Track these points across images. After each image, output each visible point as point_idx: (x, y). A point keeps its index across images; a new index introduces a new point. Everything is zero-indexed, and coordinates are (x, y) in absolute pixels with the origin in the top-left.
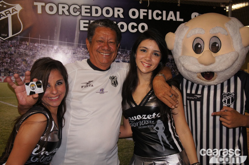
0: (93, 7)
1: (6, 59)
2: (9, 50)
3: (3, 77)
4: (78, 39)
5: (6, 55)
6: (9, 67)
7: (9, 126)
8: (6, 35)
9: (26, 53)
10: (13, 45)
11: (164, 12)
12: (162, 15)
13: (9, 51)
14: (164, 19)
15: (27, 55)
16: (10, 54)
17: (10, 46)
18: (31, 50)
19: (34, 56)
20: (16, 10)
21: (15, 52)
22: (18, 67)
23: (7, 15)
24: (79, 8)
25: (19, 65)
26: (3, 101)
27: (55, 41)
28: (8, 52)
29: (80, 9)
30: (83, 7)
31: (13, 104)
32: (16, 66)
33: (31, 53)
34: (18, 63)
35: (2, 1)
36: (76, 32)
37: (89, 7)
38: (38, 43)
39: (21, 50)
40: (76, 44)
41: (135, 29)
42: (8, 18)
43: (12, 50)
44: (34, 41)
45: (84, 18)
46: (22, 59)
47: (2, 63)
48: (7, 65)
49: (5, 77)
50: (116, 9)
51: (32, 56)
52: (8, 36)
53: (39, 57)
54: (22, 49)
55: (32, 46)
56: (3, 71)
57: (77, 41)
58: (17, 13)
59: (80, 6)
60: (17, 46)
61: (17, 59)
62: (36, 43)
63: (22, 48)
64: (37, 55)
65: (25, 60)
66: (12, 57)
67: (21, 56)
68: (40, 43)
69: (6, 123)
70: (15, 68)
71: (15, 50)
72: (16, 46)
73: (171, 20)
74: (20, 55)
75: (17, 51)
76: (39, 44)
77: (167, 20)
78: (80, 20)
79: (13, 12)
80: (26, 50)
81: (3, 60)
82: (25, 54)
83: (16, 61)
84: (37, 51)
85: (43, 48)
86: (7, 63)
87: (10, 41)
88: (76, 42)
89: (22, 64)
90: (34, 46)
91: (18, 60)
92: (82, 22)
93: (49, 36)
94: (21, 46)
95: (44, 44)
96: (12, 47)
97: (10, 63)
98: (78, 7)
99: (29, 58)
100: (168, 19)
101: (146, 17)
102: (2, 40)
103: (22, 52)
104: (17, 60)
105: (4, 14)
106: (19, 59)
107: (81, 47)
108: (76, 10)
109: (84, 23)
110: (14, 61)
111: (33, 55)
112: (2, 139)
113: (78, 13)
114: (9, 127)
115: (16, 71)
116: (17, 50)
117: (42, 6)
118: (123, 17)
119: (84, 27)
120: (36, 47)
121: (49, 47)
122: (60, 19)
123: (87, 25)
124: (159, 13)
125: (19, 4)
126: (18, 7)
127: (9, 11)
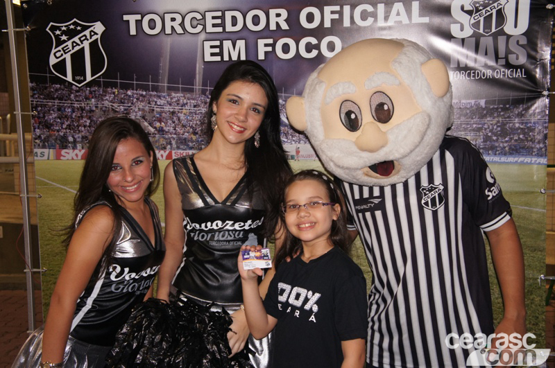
0: (226, 12)
1: (84, 119)
2: (87, 104)
3: (80, 151)
4: (201, 77)
5: (83, 112)
6: (88, 134)
8: (82, 79)
10: (93, 95)
11: (381, 7)
13: (87, 106)
14: (381, 23)
15: (114, 111)
16: (89, 111)
17: (89, 96)
18: (122, 103)
19: (126, 113)
20: (96, 34)
21: (96, 107)
23: (82, 43)
24: (201, 17)
27: (160, 84)
28: (86, 108)
29: (204, 20)
30: (209, 16)
33: (121, 107)
35: (75, 20)
36: (198, 66)
37: (219, 14)
38: (133, 89)
39: (107, 103)
40: (197, 87)
42: (83, 48)
43: (92, 104)
44: (126, 87)
45: (211, 37)
47: (78, 126)
48: (85, 130)
49: (83, 151)
50: (273, 12)
52: (85, 79)
53: (134, 114)
54: (107, 101)
55: (123, 96)
56: (80, 139)
57: (199, 83)
58: (97, 39)
59: (203, 14)
60: (100, 96)
62: (129, 89)
63: (107, 99)
66: (93, 116)
67: (106, 114)
68: (136, 90)
71: (96, 103)
73: (399, 23)
74: (104, 111)
75: (99, 105)
76: (135, 92)
78: (203, 41)
79: (91, 36)
80: (114, 103)
81: (78, 121)
82: (113, 109)
85: (141, 98)
86: (85, 126)
87: (88, 89)
90: (127, 95)
92: (207, 44)
93: (150, 76)
94: (106, 96)
95: (143, 91)
96: (93, 98)
97: (89, 127)
98: (199, 17)
100: (391, 23)
101: (338, 23)
102: (77, 86)
103: (107, 106)
105: (79, 43)
107: (207, 93)
108: (195, 23)
109: (212, 47)
110: (95, 124)
113: (200, 28)
116: (99, 103)
117: (136, 21)
118: (288, 28)
119: (212, 54)
120: (130, 96)
121: (151, 95)
122: (168, 42)
123: (217, 50)
124: (369, 11)
125: (99, 22)
126: (99, 28)
127: (85, 36)
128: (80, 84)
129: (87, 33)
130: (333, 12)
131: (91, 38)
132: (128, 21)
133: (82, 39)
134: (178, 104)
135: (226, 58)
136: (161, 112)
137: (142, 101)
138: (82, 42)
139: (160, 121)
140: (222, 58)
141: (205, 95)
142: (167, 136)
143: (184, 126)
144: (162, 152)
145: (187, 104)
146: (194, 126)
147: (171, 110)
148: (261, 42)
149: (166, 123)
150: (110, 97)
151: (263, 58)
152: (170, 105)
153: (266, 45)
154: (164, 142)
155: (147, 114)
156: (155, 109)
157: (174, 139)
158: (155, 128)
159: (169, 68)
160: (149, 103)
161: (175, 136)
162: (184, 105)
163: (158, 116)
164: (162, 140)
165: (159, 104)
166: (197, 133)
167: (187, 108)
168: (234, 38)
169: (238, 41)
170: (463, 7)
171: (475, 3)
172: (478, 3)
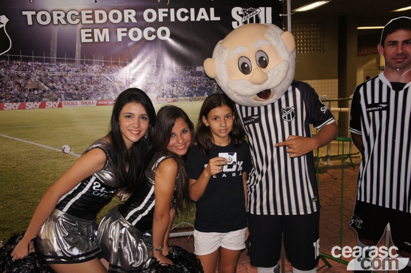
0: (95, 11)
4: (80, 53)
7: (6, 161)
11: (192, 10)
12: (189, 14)
14: (193, 19)
15: (19, 77)
18: (24, 70)
19: (28, 78)
21: (5, 74)
22: (11, 92)
24: (79, 14)
25: (12, 90)
27: (51, 58)
29: (80, 16)
30: (84, 13)
31: (9, 136)
32: (8, 90)
33: (24, 74)
34: (10, 87)
36: (77, 45)
37: (91, 12)
38: (32, 61)
39: (13, 71)
40: (77, 59)
41: (153, 35)
43: (1, 72)
44: (27, 60)
45: (85, 27)
46: (14, 82)
50: (126, 12)
51: (25, 78)
53: (34, 78)
55: (25, 66)
57: (78, 56)
58: (3, 27)
59: (80, 12)
61: (9, 82)
62: (29, 61)
63: (13, 69)
64: (31, 76)
65: (18, 83)
66: (3, 80)
68: (35, 62)
69: (3, 158)
70: (7, 93)
71: (5, 71)
72: (7, 67)
73: (203, 20)
74: (12, 77)
75: (7, 73)
76: (33, 63)
77: (197, 20)
78: (80, 29)
80: (18, 71)
82: (18, 75)
83: (7, 84)
89: (15, 88)
90: (28, 65)
92: (83, 31)
93: (44, 53)
94: (12, 66)
95: (39, 62)
96: (2, 67)
98: (77, 13)
99: (22, 80)
100: (198, 19)
101: (167, 19)
103: (13, 73)
104: (9, 84)
106: (11, 82)
107: (84, 63)
108: (74, 17)
109: (86, 33)
110: (5, 85)
113: (78, 21)
114: (7, 163)
115: (8, 97)
116: (7, 71)
117: (32, 15)
118: (136, 22)
119: (87, 38)
120: (30, 66)
121: (45, 65)
122: (55, 30)
123: (90, 35)
124: (186, 12)
125: (4, 16)
130: (164, 13)
132: (26, 16)
134: (64, 71)
135: (96, 40)
136: (53, 76)
137: (39, 69)
139: (52, 82)
140: (94, 40)
141: (83, 64)
142: (57, 92)
143: (69, 85)
144: (55, 103)
145: (70, 70)
146: (76, 84)
147: (60, 75)
148: (119, 30)
149: (57, 84)
150: (15, 67)
151: (121, 40)
152: (59, 71)
153: (123, 32)
154: (56, 96)
155: (43, 78)
156: (48, 74)
157: (63, 94)
158: (49, 87)
159: (57, 47)
160: (44, 70)
161: (63, 92)
162: (68, 71)
163: (51, 79)
164: (54, 95)
165: (51, 70)
166: (78, 89)
167: (70, 73)
168: (101, 27)
169: (104, 30)
170: (238, 12)
171: (244, 11)
172: (246, 10)
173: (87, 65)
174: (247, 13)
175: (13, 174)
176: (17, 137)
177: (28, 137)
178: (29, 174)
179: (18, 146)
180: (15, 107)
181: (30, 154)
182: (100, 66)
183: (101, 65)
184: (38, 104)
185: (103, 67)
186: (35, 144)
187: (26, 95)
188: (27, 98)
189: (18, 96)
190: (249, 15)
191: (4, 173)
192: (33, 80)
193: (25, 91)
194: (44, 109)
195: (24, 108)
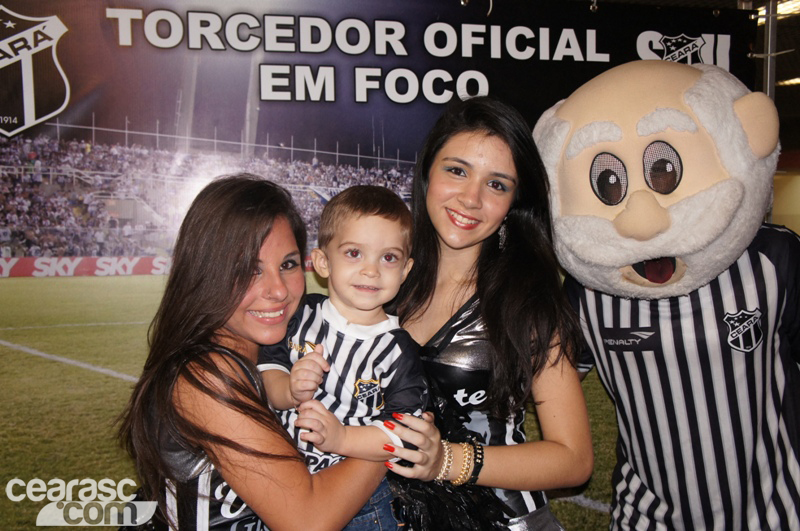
0: (302, 19)
1: (17, 199)
2: (26, 170)
3: (7, 260)
5: (15, 186)
6: (26, 227)
7: (27, 422)
8: (15, 121)
9: (81, 178)
10: (39, 153)
11: (544, 33)
12: (535, 43)
13: (25, 174)
14: (544, 55)
15: (84, 185)
16: (30, 184)
17: (30, 156)
18: (99, 168)
19: (109, 189)
20: (46, 38)
21: (46, 176)
22: (58, 227)
23: (17, 54)
24: (257, 24)
25: (60, 220)
26: (7, 339)
27: (176, 137)
28: (23, 177)
29: (261, 29)
30: (271, 22)
31: (41, 350)
32: (49, 222)
33: (98, 177)
34: (57, 214)
36: (248, 106)
37: (290, 21)
38: (123, 145)
39: (67, 170)
40: (247, 144)
41: (446, 92)
42: (19, 63)
43: (35, 170)
44: (109, 140)
45: (274, 58)
46: (69, 200)
47: (5, 213)
48: (19, 220)
49: (14, 261)
50: (381, 26)
51: (102, 189)
52: (21, 122)
53: (125, 190)
54: (68, 166)
55: (101, 157)
56: (8, 238)
57: (250, 138)
58: (51, 48)
59: (261, 18)
60: (54, 155)
61: (53, 200)
62: (115, 144)
63: (68, 162)
64: (118, 184)
65: (80, 202)
66: (37, 193)
67: (66, 189)
68: (130, 146)
69: (17, 414)
70: (46, 230)
71: (45, 169)
72: (51, 157)
73: (568, 59)
74: (62, 185)
75: (51, 173)
76: (127, 149)
77: (555, 58)
78: (260, 65)
80: (82, 169)
81: (5, 202)
82: (80, 181)
83: (49, 205)
84: (120, 171)
85: (138, 161)
86: (19, 213)
87: (29, 141)
88: (247, 139)
89: (69, 215)
90: (110, 155)
91: (56, 202)
92: (267, 71)
93: (158, 122)
94: (65, 155)
95: (142, 148)
96: (37, 158)
97: (29, 213)
98: (253, 23)
99: (91, 194)
100: (558, 56)
101: (481, 51)
102: (2, 135)
103: (68, 175)
104: (52, 204)
105: (9, 51)
106: (61, 200)
107: (266, 154)
109: (275, 76)
110: (43, 207)
111: (106, 186)
112: (7, 466)
113: (254, 42)
114: (29, 427)
115: (49, 240)
116: (51, 168)
117: (134, 22)
118: (405, 53)
119: (276, 89)
120: (116, 157)
121: (159, 156)
122: (194, 63)
123: (285, 82)
124: (528, 37)
125: (55, 17)
126: (55, 27)
127: (23, 40)
128: (9, 131)
129: (28, 34)
131: (36, 45)
132: (116, 20)
133: (17, 46)
135: (300, 96)
136: (178, 187)
137: (140, 167)
138: (16, 52)
140: (293, 95)
148: (361, 74)
151: (364, 99)
152: (195, 174)
153: (369, 78)
155: (150, 190)
156: (165, 181)
160: (155, 171)
163: (171, 193)
165: (172, 171)
168: (315, 63)
169: (321, 69)
170: (651, 44)
171: (666, 41)
172: (670, 41)
173: (272, 162)
174: (673, 48)
175: (42, 460)
176: (63, 354)
177: (97, 355)
178: (91, 460)
179: (64, 381)
180: (65, 268)
181: (99, 401)
182: (308, 165)
183: (311, 163)
184: (132, 263)
185: (315, 167)
186: (115, 374)
187: (100, 237)
188: (101, 245)
189: (77, 239)
190: (677, 53)
191: (16, 458)
192: (122, 196)
193: (96, 224)
194: (147, 277)
195: (91, 273)
